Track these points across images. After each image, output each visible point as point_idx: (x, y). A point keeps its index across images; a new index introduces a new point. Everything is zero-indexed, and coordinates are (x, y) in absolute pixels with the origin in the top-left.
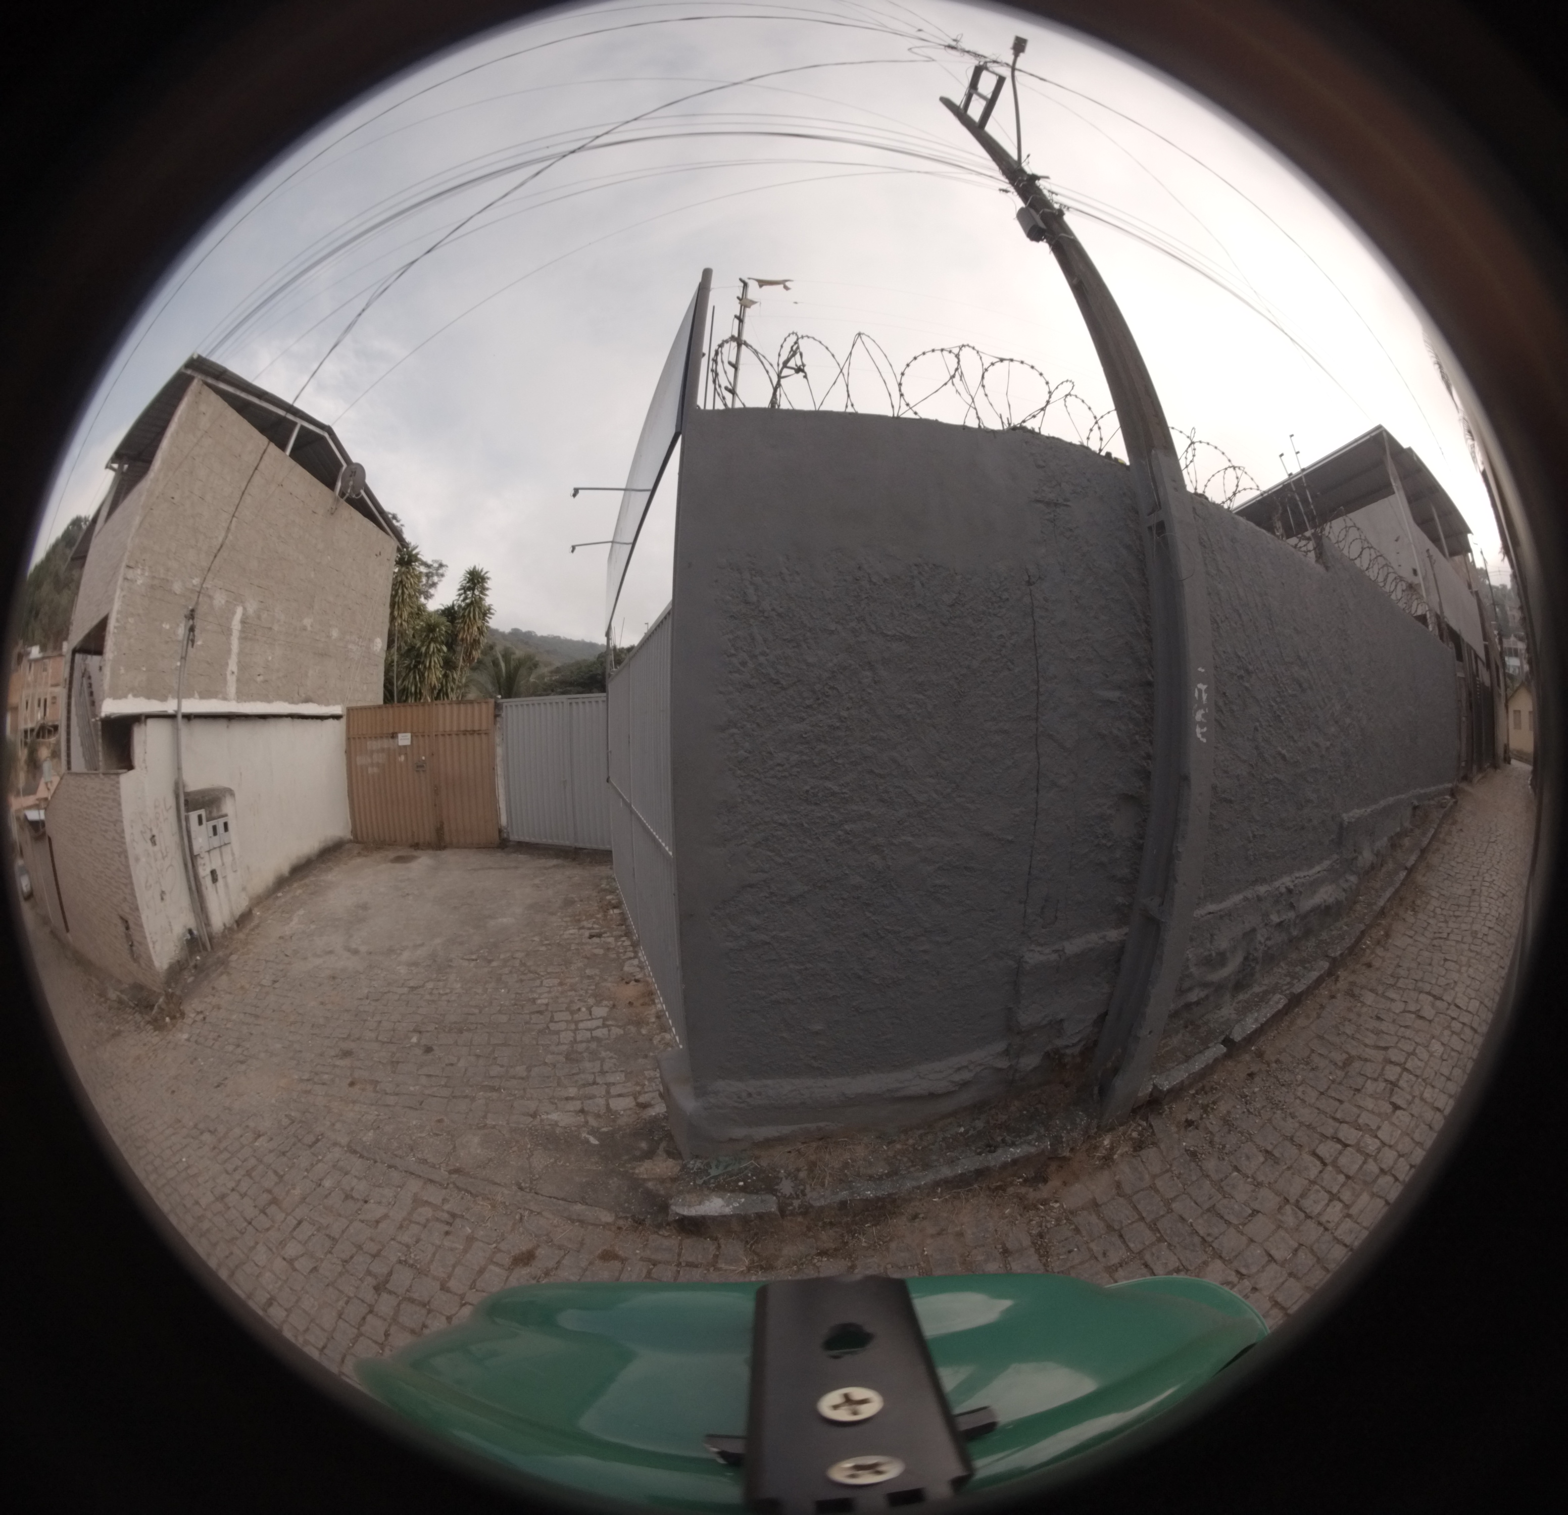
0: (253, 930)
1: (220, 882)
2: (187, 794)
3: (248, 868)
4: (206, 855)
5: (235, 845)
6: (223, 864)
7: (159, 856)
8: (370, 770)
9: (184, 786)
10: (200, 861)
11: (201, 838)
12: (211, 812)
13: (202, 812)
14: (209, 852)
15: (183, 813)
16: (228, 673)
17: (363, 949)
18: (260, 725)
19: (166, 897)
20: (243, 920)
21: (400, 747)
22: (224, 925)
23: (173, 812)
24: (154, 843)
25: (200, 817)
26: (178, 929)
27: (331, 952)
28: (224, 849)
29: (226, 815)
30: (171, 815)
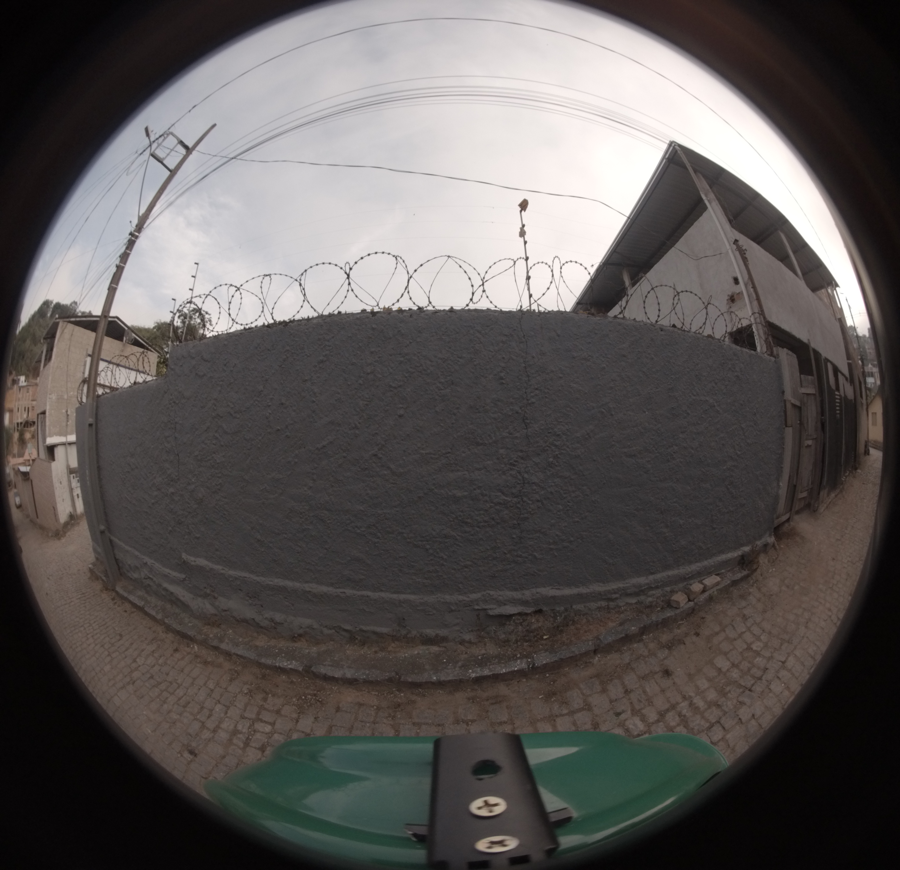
1: (79, 498)
2: (70, 469)
4: (75, 489)
7: (63, 488)
9: (70, 466)
10: (74, 491)
11: (74, 483)
12: (76, 475)
15: (69, 475)
19: (65, 501)
22: (81, 513)
24: (62, 484)
26: (68, 511)
30: (66, 475)
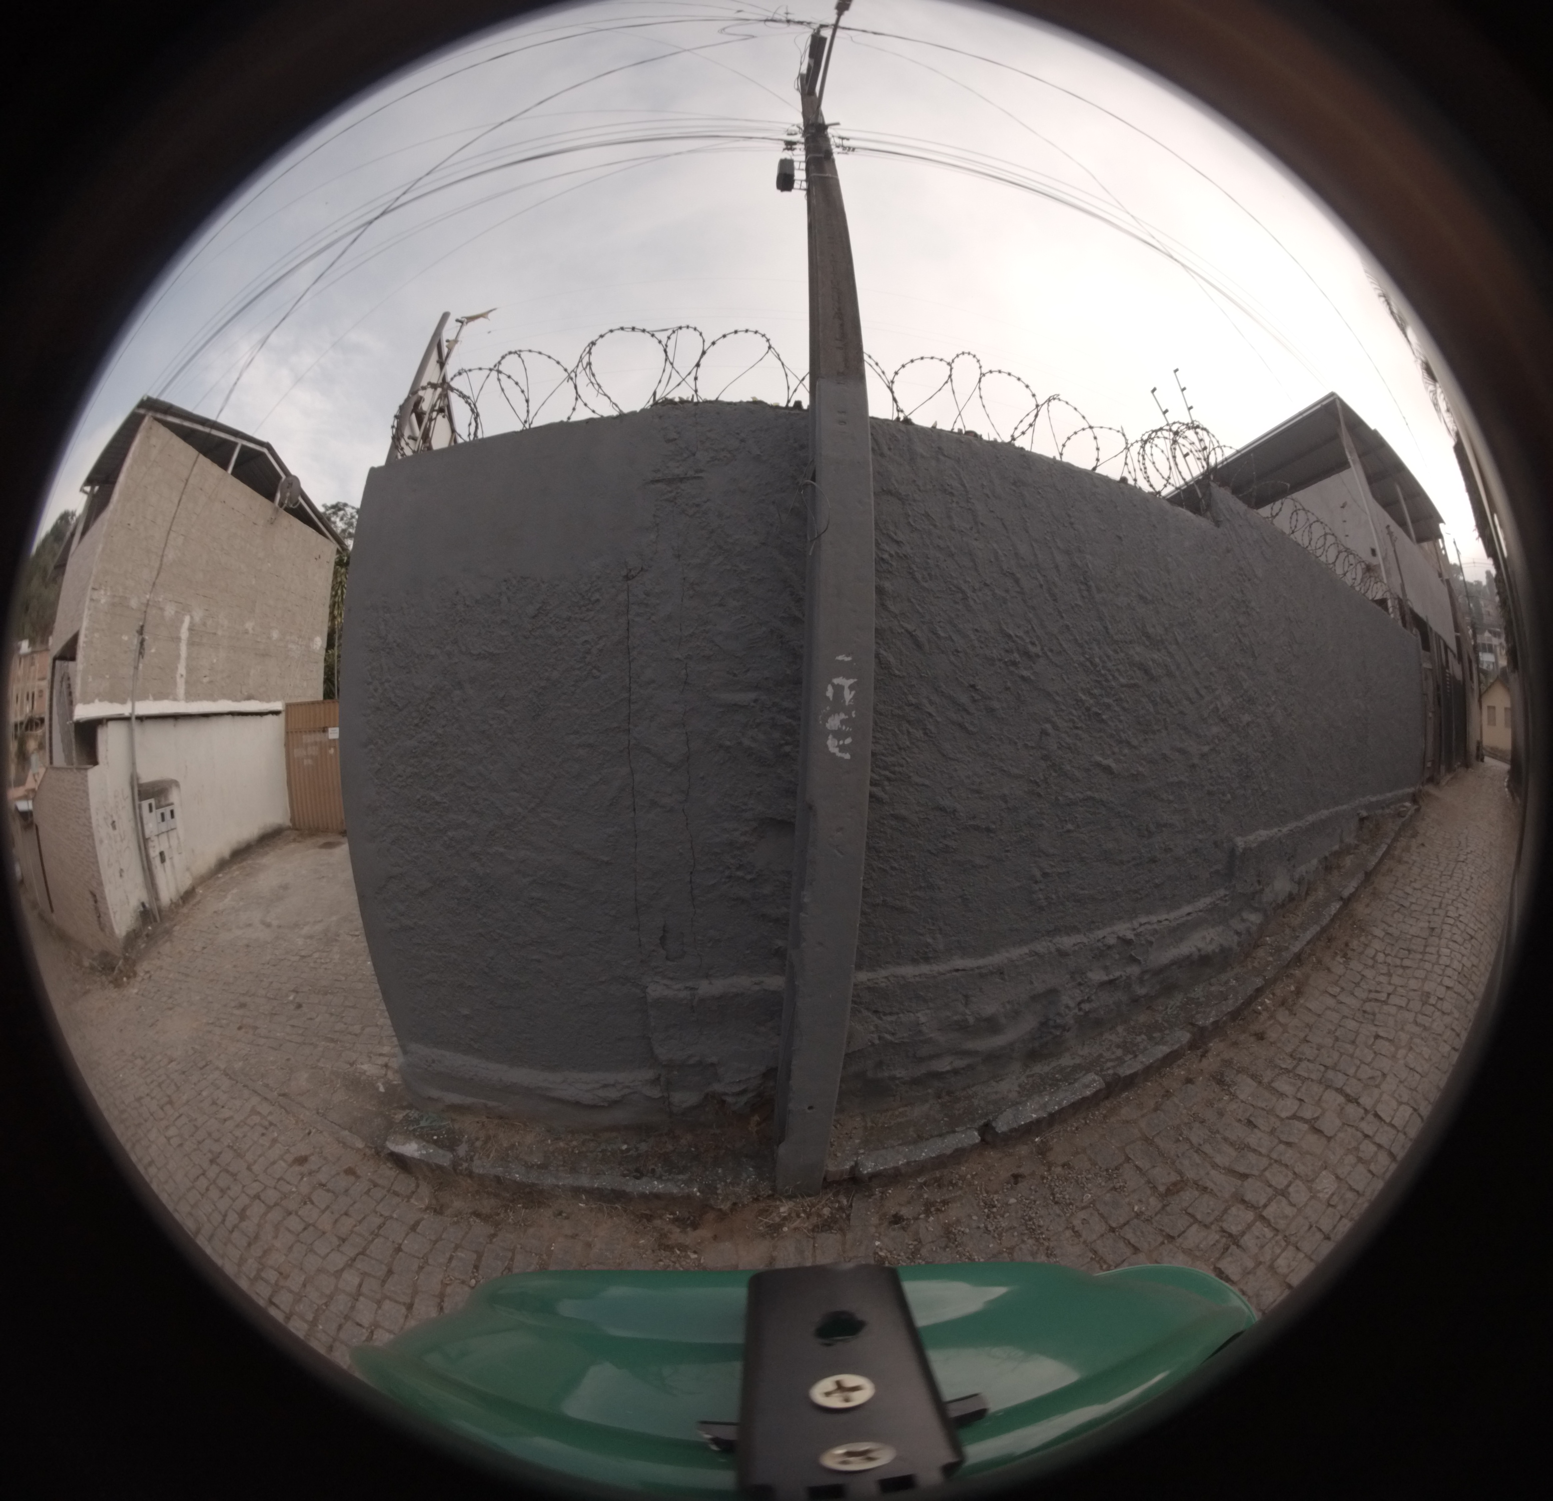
0: (194, 905)
1: (168, 862)
2: (140, 786)
3: (193, 851)
4: (155, 839)
5: (181, 830)
6: (170, 847)
7: (119, 839)
8: (305, 762)
9: (138, 779)
10: (150, 844)
11: (152, 824)
12: (159, 801)
13: (152, 801)
14: (158, 835)
15: (137, 802)
16: (178, 676)
17: (275, 923)
18: (203, 721)
19: (124, 874)
20: (187, 896)
21: (330, 740)
22: (171, 900)
23: (129, 801)
24: (114, 828)
25: (150, 806)
26: (134, 903)
27: (250, 925)
28: (171, 833)
29: (172, 804)
30: (128, 804)
